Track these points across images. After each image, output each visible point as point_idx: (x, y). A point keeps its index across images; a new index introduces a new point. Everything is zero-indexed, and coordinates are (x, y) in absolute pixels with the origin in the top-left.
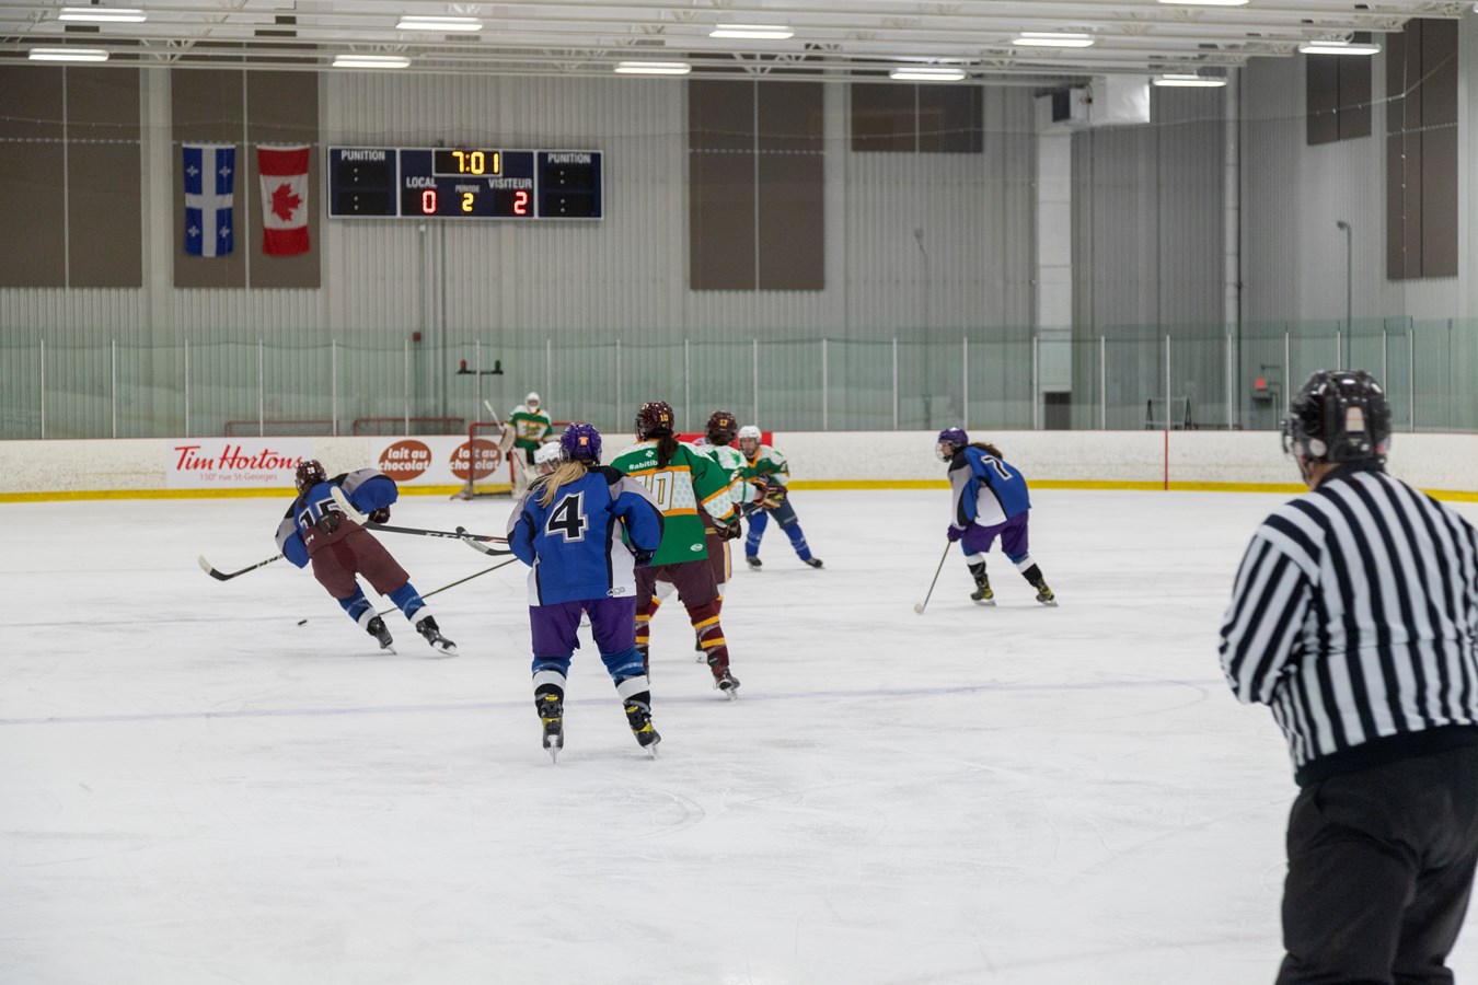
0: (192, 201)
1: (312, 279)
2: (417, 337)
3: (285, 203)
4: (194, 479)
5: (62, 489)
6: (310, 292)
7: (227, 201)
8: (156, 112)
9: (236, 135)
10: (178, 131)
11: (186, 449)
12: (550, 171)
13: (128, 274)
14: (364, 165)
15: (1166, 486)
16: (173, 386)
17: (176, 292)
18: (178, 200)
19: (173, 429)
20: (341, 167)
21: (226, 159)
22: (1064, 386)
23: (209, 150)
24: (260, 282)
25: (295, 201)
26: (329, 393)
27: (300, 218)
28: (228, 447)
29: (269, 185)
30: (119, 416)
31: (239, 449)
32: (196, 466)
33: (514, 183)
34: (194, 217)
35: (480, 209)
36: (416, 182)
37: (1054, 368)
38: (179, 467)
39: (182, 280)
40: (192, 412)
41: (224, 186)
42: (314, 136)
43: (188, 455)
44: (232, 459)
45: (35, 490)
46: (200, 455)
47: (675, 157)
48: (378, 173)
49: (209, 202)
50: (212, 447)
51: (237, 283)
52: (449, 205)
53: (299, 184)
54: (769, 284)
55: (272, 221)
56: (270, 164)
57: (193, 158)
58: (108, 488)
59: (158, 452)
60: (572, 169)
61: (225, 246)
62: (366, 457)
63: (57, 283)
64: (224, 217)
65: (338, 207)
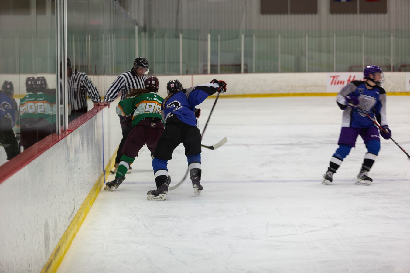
1: (383, 10)
5: (286, 92)
6: (383, 15)
11: (334, 77)
16: (329, 52)
17: (331, 16)
19: (329, 69)
24: (363, 11)
26: (389, 55)
30: (309, 64)
31: (354, 77)
32: (338, 83)
38: (332, 84)
39: (333, 11)
40: (337, 63)
43: (335, 79)
45: (276, 92)
46: (340, 79)
50: (344, 76)
51: (354, 12)
58: (304, 92)
62: (405, 80)
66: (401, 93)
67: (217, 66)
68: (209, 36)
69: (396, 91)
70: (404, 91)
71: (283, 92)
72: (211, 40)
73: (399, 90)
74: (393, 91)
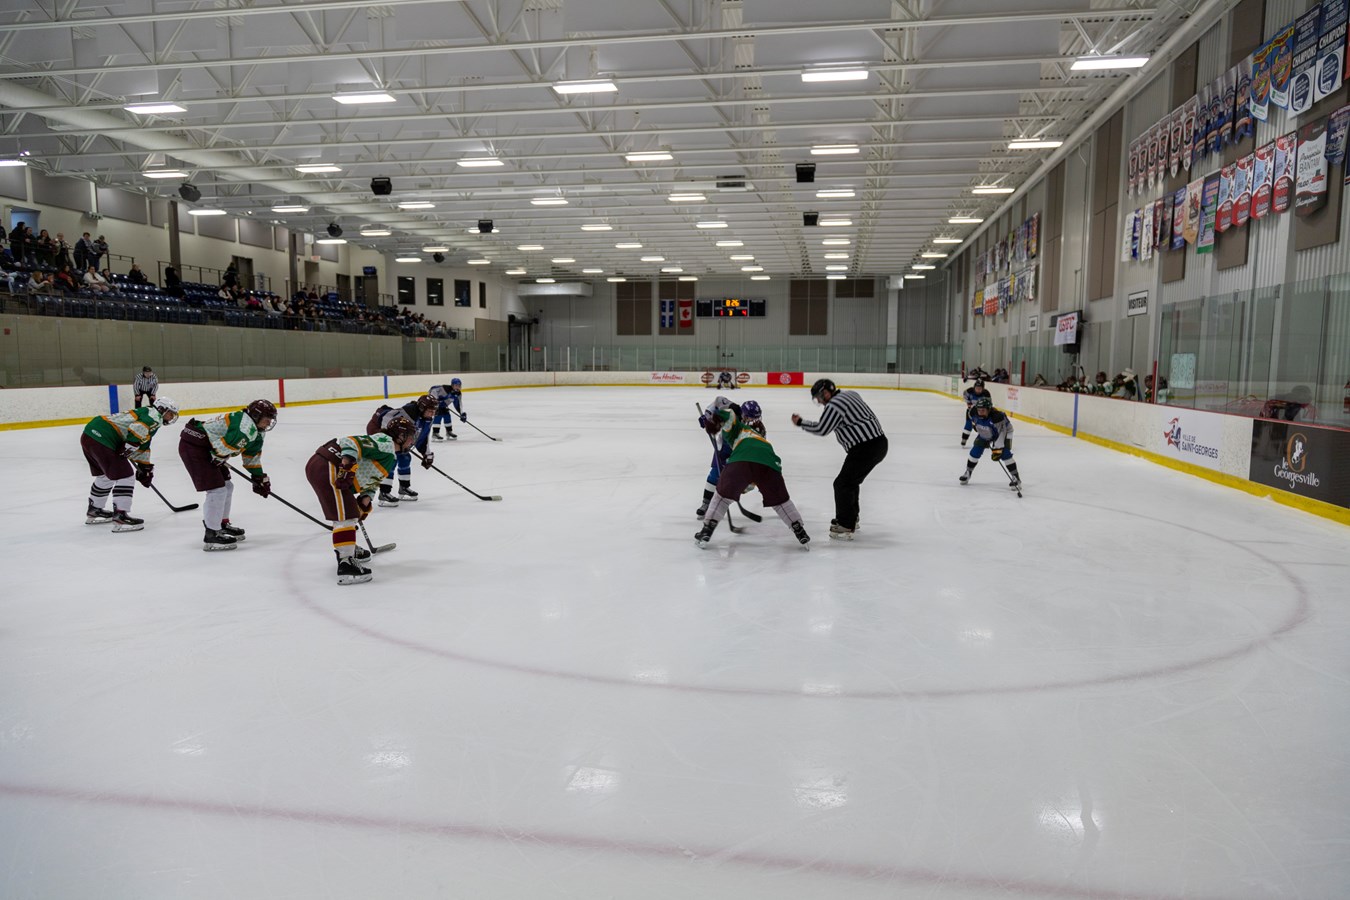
0: (663, 314)
1: (692, 333)
2: (718, 347)
3: (685, 314)
4: (656, 381)
6: (692, 336)
7: (672, 314)
8: (655, 292)
9: (674, 298)
10: (661, 296)
12: (752, 304)
13: (648, 331)
14: (705, 304)
15: (899, 389)
17: (660, 336)
18: (660, 314)
20: (699, 305)
21: (671, 303)
22: (893, 361)
23: (668, 301)
24: (679, 334)
25: (688, 314)
27: (689, 318)
29: (682, 309)
33: (743, 308)
34: (663, 318)
35: (734, 315)
36: (717, 308)
37: (891, 356)
39: (661, 333)
41: (671, 310)
42: (693, 297)
44: (666, 377)
47: (787, 300)
48: (708, 306)
49: (667, 314)
50: (660, 374)
52: (726, 314)
53: (689, 309)
54: (812, 333)
55: (682, 318)
56: (683, 304)
57: (663, 303)
59: (648, 375)
60: (758, 304)
61: (671, 325)
63: (632, 334)
64: (671, 318)
65: (698, 315)
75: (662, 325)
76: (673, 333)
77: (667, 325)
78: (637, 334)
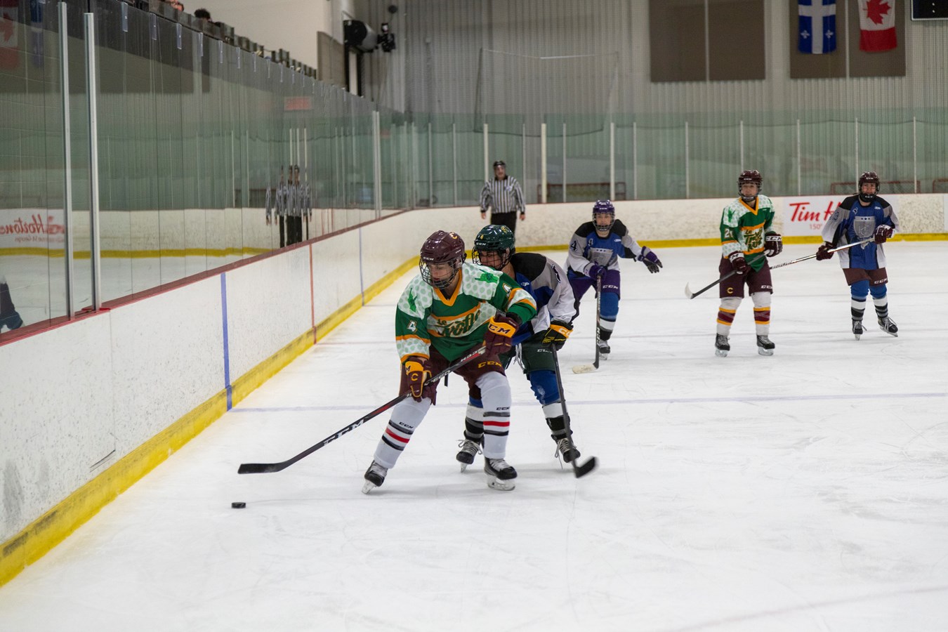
0: (804, 11)
1: (898, 69)
3: (877, 9)
4: (805, 228)
5: (702, 236)
6: (897, 79)
7: (831, 10)
11: (798, 205)
13: (754, 70)
16: (789, 155)
17: (792, 82)
18: (793, 10)
19: (788, 190)
24: (857, 72)
25: (885, 8)
27: (888, 21)
28: (831, 203)
32: (806, 218)
34: (805, 23)
38: (793, 219)
39: (796, 73)
40: (803, 176)
43: (800, 210)
45: (682, 238)
46: (809, 209)
49: (817, 11)
55: (866, 24)
61: (831, 45)
62: (941, 210)
63: (699, 77)
64: (830, 22)
65: (918, 14)
66: (935, 236)
67: (561, 186)
68: (544, 126)
69: (925, 231)
70: (941, 232)
71: (696, 237)
72: (547, 136)
73: (931, 230)
74: (916, 232)
75: (802, 45)
76: (838, 73)
77: (817, 47)
78: (716, 77)
